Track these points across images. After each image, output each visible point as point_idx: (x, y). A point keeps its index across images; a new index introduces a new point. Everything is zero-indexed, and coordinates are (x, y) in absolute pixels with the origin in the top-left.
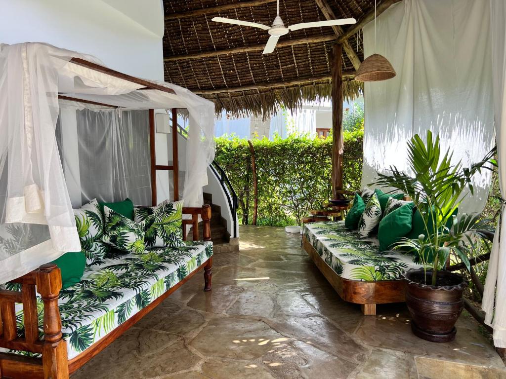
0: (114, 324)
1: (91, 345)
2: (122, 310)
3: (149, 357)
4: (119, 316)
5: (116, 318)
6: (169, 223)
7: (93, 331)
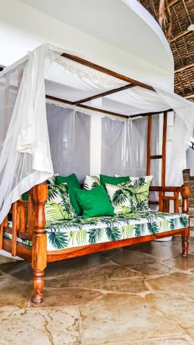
0: (86, 242)
1: (65, 248)
2: (93, 233)
3: (114, 281)
4: (90, 237)
5: (88, 238)
6: (141, 193)
7: (68, 238)
